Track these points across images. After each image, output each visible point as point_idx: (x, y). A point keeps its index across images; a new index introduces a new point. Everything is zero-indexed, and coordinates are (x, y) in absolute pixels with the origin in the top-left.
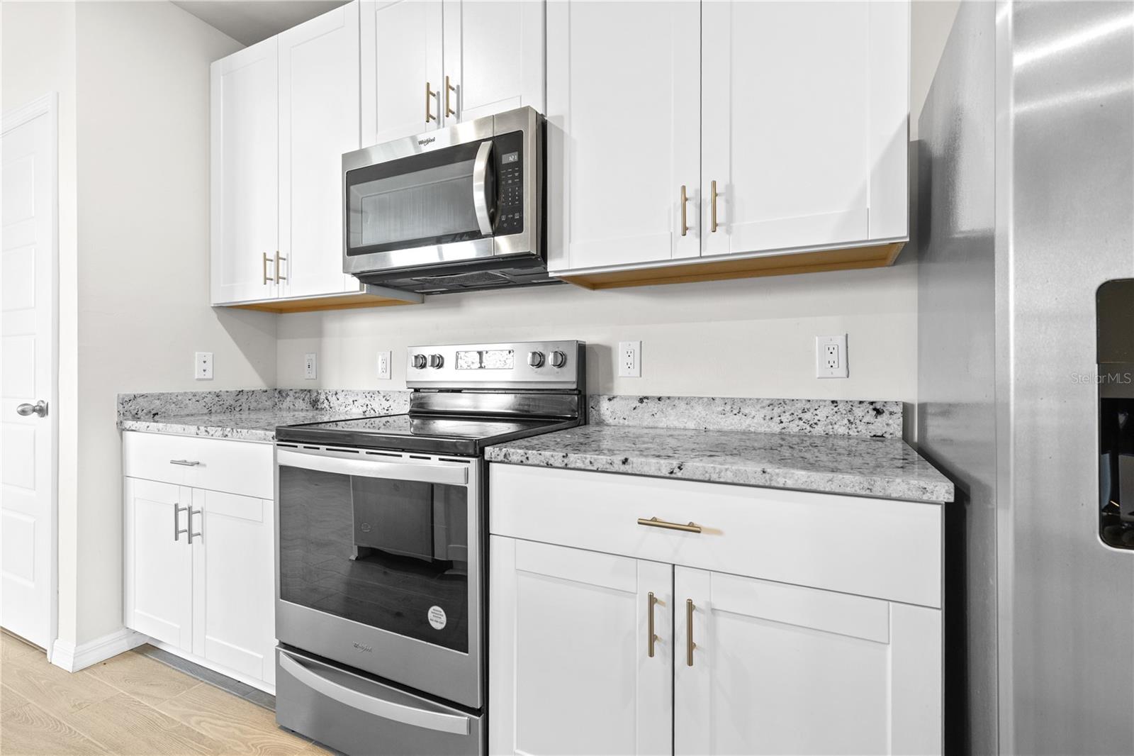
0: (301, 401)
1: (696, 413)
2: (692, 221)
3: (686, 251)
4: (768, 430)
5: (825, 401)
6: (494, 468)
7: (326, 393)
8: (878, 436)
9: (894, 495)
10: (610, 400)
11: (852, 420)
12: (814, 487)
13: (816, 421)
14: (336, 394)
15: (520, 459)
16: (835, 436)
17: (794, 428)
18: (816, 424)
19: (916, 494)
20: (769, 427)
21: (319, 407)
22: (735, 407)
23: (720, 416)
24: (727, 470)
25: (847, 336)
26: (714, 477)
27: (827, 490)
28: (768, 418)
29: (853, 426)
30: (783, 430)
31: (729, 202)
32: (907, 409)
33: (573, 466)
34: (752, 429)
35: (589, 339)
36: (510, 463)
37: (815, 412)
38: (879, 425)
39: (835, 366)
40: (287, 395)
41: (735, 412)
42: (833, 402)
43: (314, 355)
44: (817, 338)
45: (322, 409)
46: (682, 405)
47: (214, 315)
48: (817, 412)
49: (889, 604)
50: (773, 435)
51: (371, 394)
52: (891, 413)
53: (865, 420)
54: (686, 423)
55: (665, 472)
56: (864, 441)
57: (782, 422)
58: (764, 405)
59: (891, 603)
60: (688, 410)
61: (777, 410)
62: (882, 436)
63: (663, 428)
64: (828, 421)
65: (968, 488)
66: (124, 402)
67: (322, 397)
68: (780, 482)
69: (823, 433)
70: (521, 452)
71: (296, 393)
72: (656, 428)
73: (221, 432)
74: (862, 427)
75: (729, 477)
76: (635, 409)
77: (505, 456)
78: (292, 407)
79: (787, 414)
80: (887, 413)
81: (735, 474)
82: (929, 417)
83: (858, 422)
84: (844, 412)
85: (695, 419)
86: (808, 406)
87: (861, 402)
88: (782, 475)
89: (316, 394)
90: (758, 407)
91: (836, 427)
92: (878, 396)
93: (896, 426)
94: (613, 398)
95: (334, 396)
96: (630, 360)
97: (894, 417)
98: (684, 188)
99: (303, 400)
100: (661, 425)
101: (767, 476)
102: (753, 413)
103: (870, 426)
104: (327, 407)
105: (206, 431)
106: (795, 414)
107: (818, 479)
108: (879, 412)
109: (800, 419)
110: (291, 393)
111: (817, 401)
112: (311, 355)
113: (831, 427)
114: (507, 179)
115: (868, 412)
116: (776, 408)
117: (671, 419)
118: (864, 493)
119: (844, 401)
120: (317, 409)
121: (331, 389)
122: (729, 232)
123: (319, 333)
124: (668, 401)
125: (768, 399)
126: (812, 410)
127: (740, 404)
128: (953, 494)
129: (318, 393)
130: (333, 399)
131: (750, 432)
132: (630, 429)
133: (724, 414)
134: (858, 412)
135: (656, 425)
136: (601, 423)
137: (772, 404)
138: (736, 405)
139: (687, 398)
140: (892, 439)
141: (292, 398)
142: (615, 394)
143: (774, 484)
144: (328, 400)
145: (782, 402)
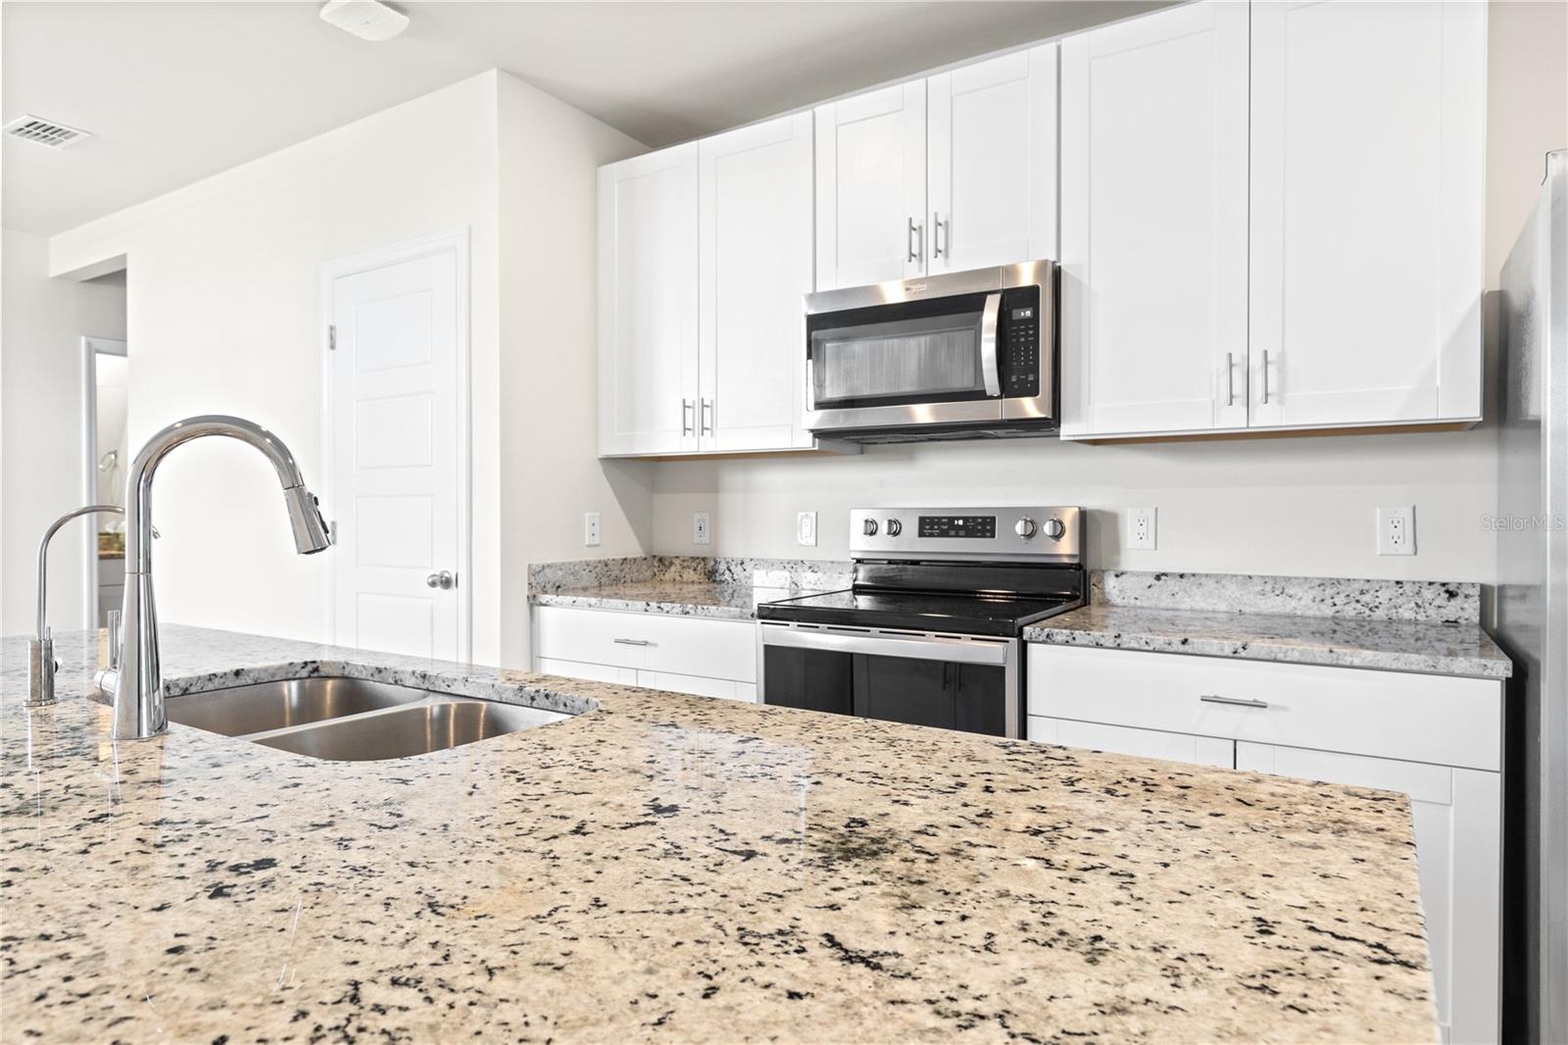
0: (691, 571)
1: (1228, 593)
2: (1239, 388)
3: (1233, 420)
4: (1318, 614)
5: (1388, 581)
6: (1032, 648)
7: (728, 562)
8: (1452, 622)
9: (1457, 672)
10: (1117, 576)
11: (1420, 604)
12: (1381, 665)
13: (1376, 604)
14: (742, 563)
15: (1065, 638)
16: (1400, 621)
17: (1350, 611)
18: (1377, 607)
19: (1477, 671)
20: (1319, 609)
21: (718, 579)
22: (1277, 586)
23: (1259, 597)
24: (1293, 650)
25: (1414, 508)
26: (1280, 656)
27: (1393, 667)
28: (1318, 599)
29: (1422, 610)
30: (1337, 614)
31: (1282, 371)
32: (1485, 591)
33: (1126, 646)
34: (1299, 613)
35: (1091, 504)
36: (1054, 643)
37: (1376, 594)
38: (1452, 609)
39: (1400, 541)
40: (671, 564)
41: (1277, 592)
42: (1398, 583)
43: (708, 514)
44: (1378, 510)
45: (722, 582)
46: (1211, 583)
47: (599, 468)
48: (1379, 594)
49: (1451, 771)
50: (1324, 619)
51: (792, 564)
52: (1466, 596)
53: (1436, 603)
54: (1215, 604)
55: (1228, 651)
56: (1433, 626)
57: (1335, 605)
58: (1313, 584)
59: (1454, 769)
60: (1218, 589)
61: (1329, 591)
62: (1456, 622)
63: (1187, 610)
64: (1392, 604)
65: (1526, 665)
66: (534, 573)
67: (722, 567)
68: (1348, 660)
69: (1385, 618)
70: (1067, 632)
71: (684, 561)
72: (1178, 610)
73: (681, 609)
74: (1431, 612)
75: (1296, 656)
76: (1149, 587)
77: (1048, 636)
78: (678, 578)
79: (1342, 595)
80: (1461, 596)
81: (1302, 653)
82: (1508, 600)
83: (1427, 605)
84: (1411, 594)
85: (1226, 600)
86: (1367, 586)
87: (1431, 584)
88: (1348, 654)
89: (712, 563)
90: (1306, 587)
91: (1401, 610)
92: (1452, 577)
93: (1472, 611)
94: (1122, 574)
95: (739, 566)
96: (1143, 529)
97: (1470, 600)
98: (1230, 355)
99: (695, 570)
100: (1183, 606)
101: (1334, 656)
102: (1300, 594)
103: (1442, 610)
104: (729, 579)
105: (659, 607)
106: (1352, 596)
107: (1384, 658)
108: (1452, 595)
109: (1358, 601)
110: (677, 562)
111: (1378, 581)
112: (703, 514)
113: (1395, 610)
114: (1018, 337)
115: (1439, 594)
116: (1328, 589)
117: (1194, 600)
118: (1428, 670)
119: (1410, 582)
120: (714, 581)
121: (734, 556)
122: (1281, 402)
123: (714, 487)
124: (1193, 579)
125: (1318, 579)
126: (1372, 592)
127: (1283, 584)
128: (1511, 670)
129: (716, 562)
130: (737, 570)
131: (1296, 616)
132: (1144, 611)
133: (1264, 595)
134: (1428, 594)
135: (1177, 606)
136: (1105, 603)
137: (1323, 584)
138: (1279, 585)
139: (1216, 575)
140: (1467, 625)
141: (679, 567)
142: (1123, 568)
143: (1341, 662)
144: (730, 571)
145: (1336, 582)
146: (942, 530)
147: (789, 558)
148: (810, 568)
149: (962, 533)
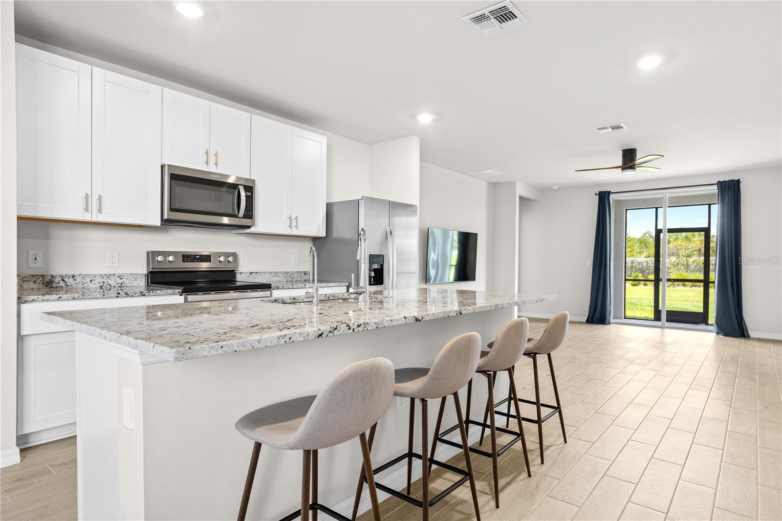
1: (267, 277)
2: (289, 224)
3: (288, 232)
4: (284, 280)
5: (296, 272)
7: (62, 277)
8: (306, 280)
10: (240, 274)
11: (301, 276)
14: (73, 277)
16: (298, 281)
17: (289, 279)
18: (293, 278)
21: (55, 286)
23: (273, 277)
28: (283, 277)
29: (301, 278)
34: (280, 281)
36: (279, 289)
39: (296, 262)
41: (276, 276)
43: (41, 251)
45: (58, 287)
46: (263, 274)
51: (107, 276)
57: (286, 278)
61: (286, 275)
67: (58, 279)
69: (295, 280)
76: (249, 276)
79: (288, 275)
80: (307, 274)
84: (299, 274)
85: (266, 279)
87: (302, 272)
89: (49, 278)
90: (282, 274)
91: (298, 278)
93: (308, 277)
95: (70, 278)
96: (245, 260)
103: (304, 278)
108: (305, 274)
111: (294, 272)
120: (51, 287)
121: (66, 274)
123: (47, 237)
124: (259, 273)
125: (284, 272)
127: (277, 273)
129: (51, 277)
130: (67, 280)
139: (264, 272)
144: (64, 281)
145: (287, 272)
146: (192, 260)
147: (105, 273)
148: (118, 277)
149: (199, 261)
